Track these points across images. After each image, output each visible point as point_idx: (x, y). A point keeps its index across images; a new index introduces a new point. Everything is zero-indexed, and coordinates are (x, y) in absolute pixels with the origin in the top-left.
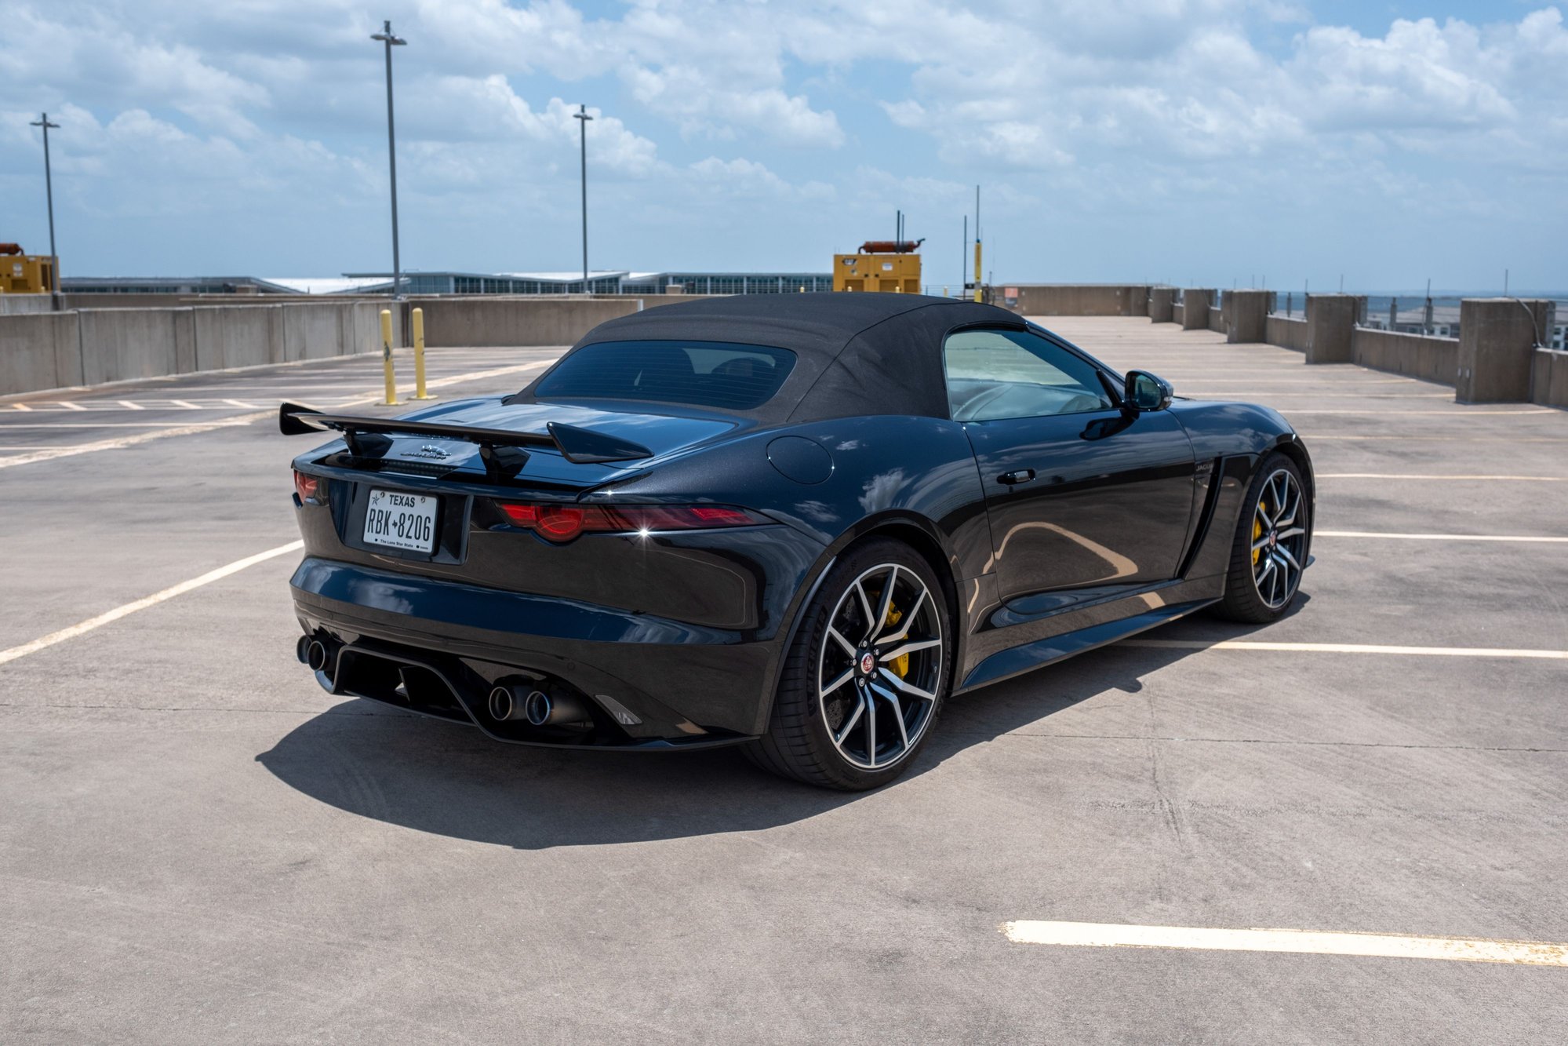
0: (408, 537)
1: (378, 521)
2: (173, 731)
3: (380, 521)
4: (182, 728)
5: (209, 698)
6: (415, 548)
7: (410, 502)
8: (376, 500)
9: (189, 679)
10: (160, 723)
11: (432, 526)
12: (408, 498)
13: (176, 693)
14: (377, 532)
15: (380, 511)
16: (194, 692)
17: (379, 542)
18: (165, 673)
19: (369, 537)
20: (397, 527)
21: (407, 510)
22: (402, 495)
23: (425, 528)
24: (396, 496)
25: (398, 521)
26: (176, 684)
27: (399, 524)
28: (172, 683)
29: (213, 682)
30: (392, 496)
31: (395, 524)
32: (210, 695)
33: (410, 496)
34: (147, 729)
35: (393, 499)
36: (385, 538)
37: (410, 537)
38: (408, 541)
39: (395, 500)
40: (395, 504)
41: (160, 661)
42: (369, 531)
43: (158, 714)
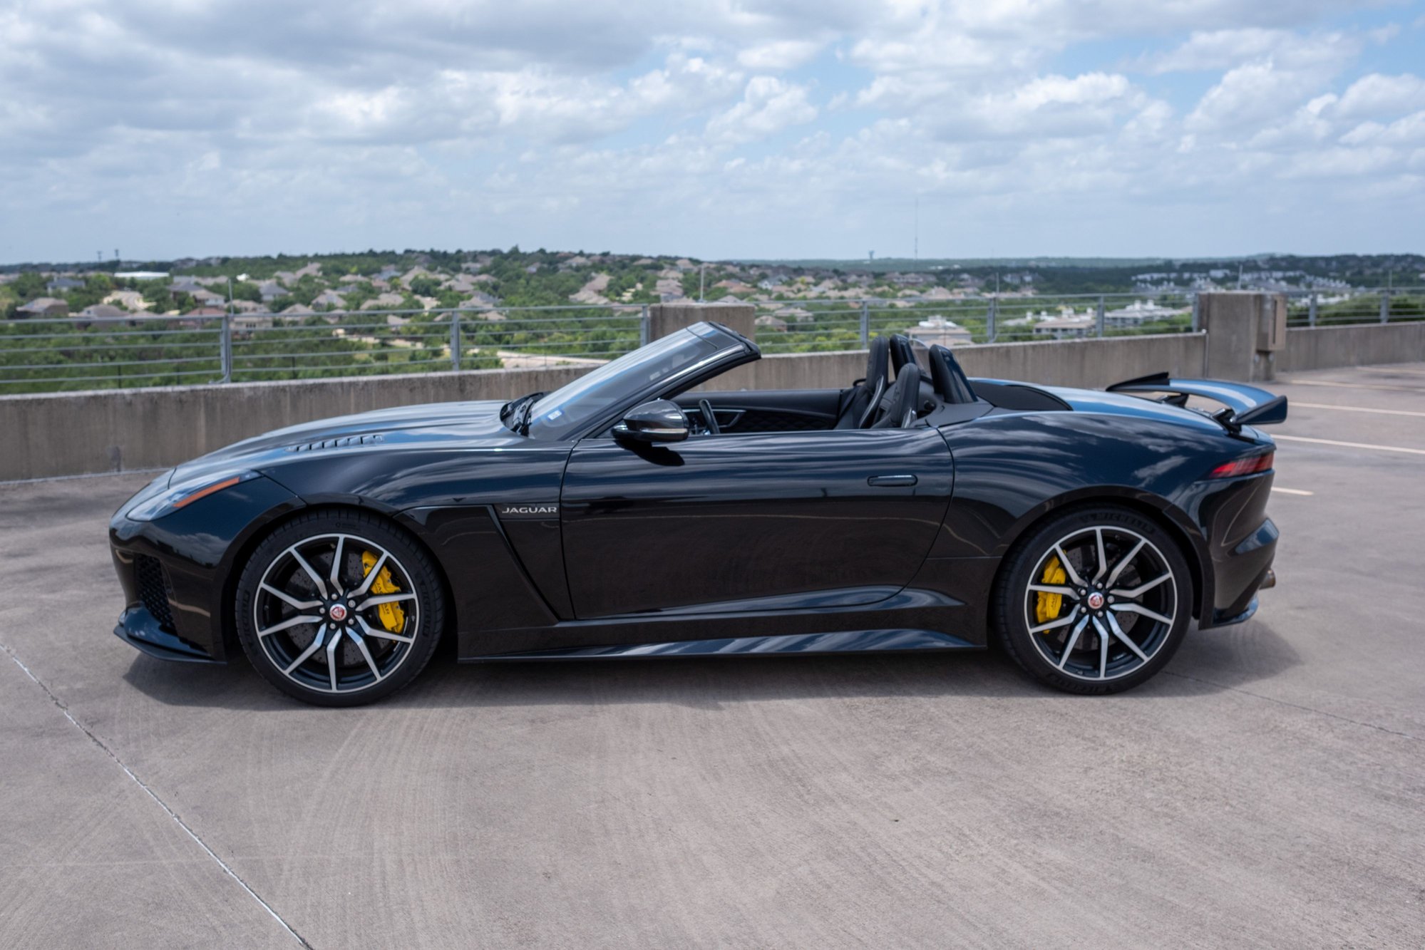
2: (1370, 701)
4: (1362, 702)
5: (1333, 731)
9: (1351, 760)
10: (1382, 712)
13: (1367, 746)
16: (1346, 743)
18: (1380, 776)
26: (1366, 757)
28: (1372, 760)
29: (1324, 750)
32: (1330, 735)
34: (1395, 710)
41: (1387, 798)
43: (1385, 725)
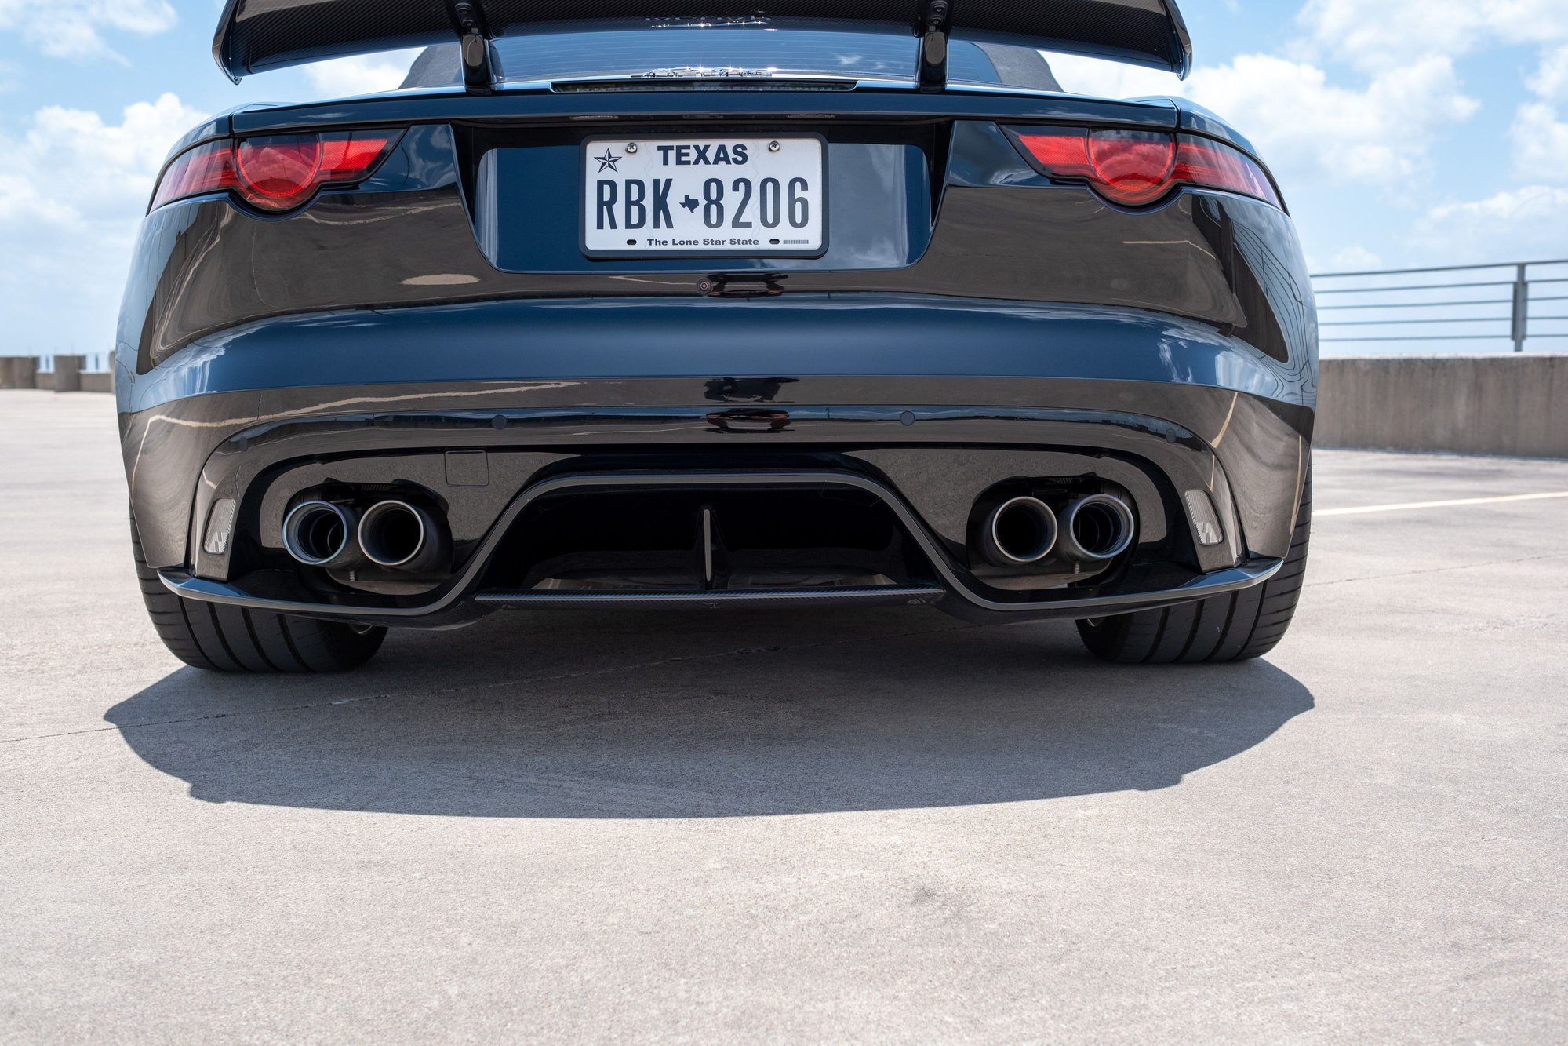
0: (736, 223)
1: (629, 203)
3: (638, 203)
6: (765, 246)
7: (731, 155)
8: (609, 161)
11: (814, 196)
12: (722, 148)
14: (629, 225)
15: (629, 183)
17: (642, 245)
19: (599, 239)
20: (699, 210)
21: (727, 173)
22: (702, 143)
23: (792, 201)
24: (679, 148)
25: (698, 194)
27: (703, 202)
30: (665, 150)
31: (690, 204)
33: (730, 144)
35: (672, 154)
36: (663, 233)
37: (749, 225)
38: (742, 234)
39: (679, 155)
40: (679, 162)
42: (600, 226)
